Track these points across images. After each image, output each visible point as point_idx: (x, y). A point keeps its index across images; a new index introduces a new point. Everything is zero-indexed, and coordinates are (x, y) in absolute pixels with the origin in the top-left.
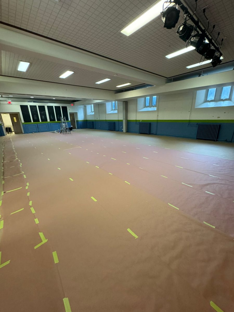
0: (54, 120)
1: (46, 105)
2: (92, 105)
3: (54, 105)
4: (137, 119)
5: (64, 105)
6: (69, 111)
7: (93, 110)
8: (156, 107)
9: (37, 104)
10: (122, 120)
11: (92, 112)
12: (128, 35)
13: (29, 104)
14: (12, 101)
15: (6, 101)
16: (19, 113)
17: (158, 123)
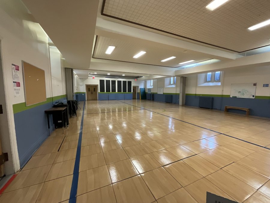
0: (121, 91)
1: (117, 80)
2: (152, 80)
3: (122, 80)
4: (196, 94)
5: (130, 80)
6: (133, 85)
7: (152, 85)
8: (220, 82)
9: (111, 79)
10: (179, 94)
11: (151, 86)
12: (212, 10)
13: (105, 79)
14: (95, 77)
15: (91, 76)
16: (98, 85)
17: (223, 98)
